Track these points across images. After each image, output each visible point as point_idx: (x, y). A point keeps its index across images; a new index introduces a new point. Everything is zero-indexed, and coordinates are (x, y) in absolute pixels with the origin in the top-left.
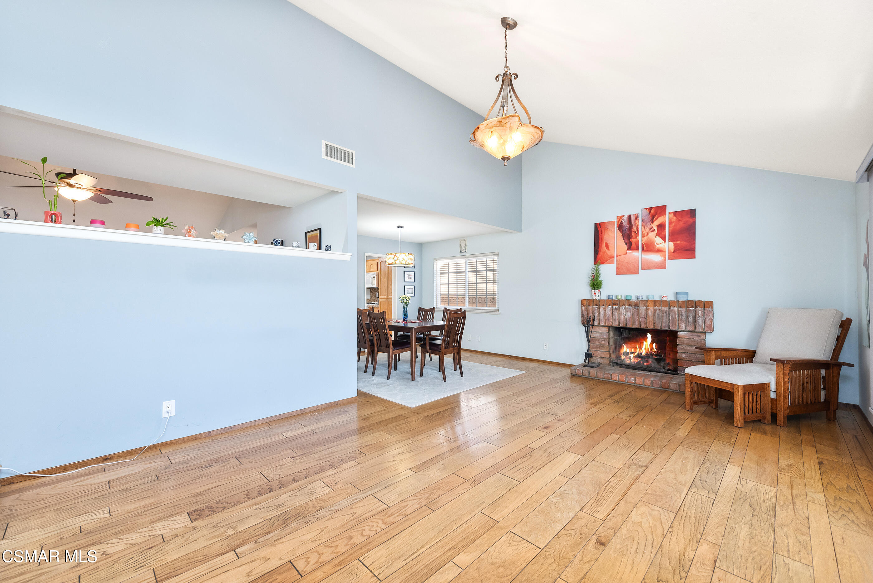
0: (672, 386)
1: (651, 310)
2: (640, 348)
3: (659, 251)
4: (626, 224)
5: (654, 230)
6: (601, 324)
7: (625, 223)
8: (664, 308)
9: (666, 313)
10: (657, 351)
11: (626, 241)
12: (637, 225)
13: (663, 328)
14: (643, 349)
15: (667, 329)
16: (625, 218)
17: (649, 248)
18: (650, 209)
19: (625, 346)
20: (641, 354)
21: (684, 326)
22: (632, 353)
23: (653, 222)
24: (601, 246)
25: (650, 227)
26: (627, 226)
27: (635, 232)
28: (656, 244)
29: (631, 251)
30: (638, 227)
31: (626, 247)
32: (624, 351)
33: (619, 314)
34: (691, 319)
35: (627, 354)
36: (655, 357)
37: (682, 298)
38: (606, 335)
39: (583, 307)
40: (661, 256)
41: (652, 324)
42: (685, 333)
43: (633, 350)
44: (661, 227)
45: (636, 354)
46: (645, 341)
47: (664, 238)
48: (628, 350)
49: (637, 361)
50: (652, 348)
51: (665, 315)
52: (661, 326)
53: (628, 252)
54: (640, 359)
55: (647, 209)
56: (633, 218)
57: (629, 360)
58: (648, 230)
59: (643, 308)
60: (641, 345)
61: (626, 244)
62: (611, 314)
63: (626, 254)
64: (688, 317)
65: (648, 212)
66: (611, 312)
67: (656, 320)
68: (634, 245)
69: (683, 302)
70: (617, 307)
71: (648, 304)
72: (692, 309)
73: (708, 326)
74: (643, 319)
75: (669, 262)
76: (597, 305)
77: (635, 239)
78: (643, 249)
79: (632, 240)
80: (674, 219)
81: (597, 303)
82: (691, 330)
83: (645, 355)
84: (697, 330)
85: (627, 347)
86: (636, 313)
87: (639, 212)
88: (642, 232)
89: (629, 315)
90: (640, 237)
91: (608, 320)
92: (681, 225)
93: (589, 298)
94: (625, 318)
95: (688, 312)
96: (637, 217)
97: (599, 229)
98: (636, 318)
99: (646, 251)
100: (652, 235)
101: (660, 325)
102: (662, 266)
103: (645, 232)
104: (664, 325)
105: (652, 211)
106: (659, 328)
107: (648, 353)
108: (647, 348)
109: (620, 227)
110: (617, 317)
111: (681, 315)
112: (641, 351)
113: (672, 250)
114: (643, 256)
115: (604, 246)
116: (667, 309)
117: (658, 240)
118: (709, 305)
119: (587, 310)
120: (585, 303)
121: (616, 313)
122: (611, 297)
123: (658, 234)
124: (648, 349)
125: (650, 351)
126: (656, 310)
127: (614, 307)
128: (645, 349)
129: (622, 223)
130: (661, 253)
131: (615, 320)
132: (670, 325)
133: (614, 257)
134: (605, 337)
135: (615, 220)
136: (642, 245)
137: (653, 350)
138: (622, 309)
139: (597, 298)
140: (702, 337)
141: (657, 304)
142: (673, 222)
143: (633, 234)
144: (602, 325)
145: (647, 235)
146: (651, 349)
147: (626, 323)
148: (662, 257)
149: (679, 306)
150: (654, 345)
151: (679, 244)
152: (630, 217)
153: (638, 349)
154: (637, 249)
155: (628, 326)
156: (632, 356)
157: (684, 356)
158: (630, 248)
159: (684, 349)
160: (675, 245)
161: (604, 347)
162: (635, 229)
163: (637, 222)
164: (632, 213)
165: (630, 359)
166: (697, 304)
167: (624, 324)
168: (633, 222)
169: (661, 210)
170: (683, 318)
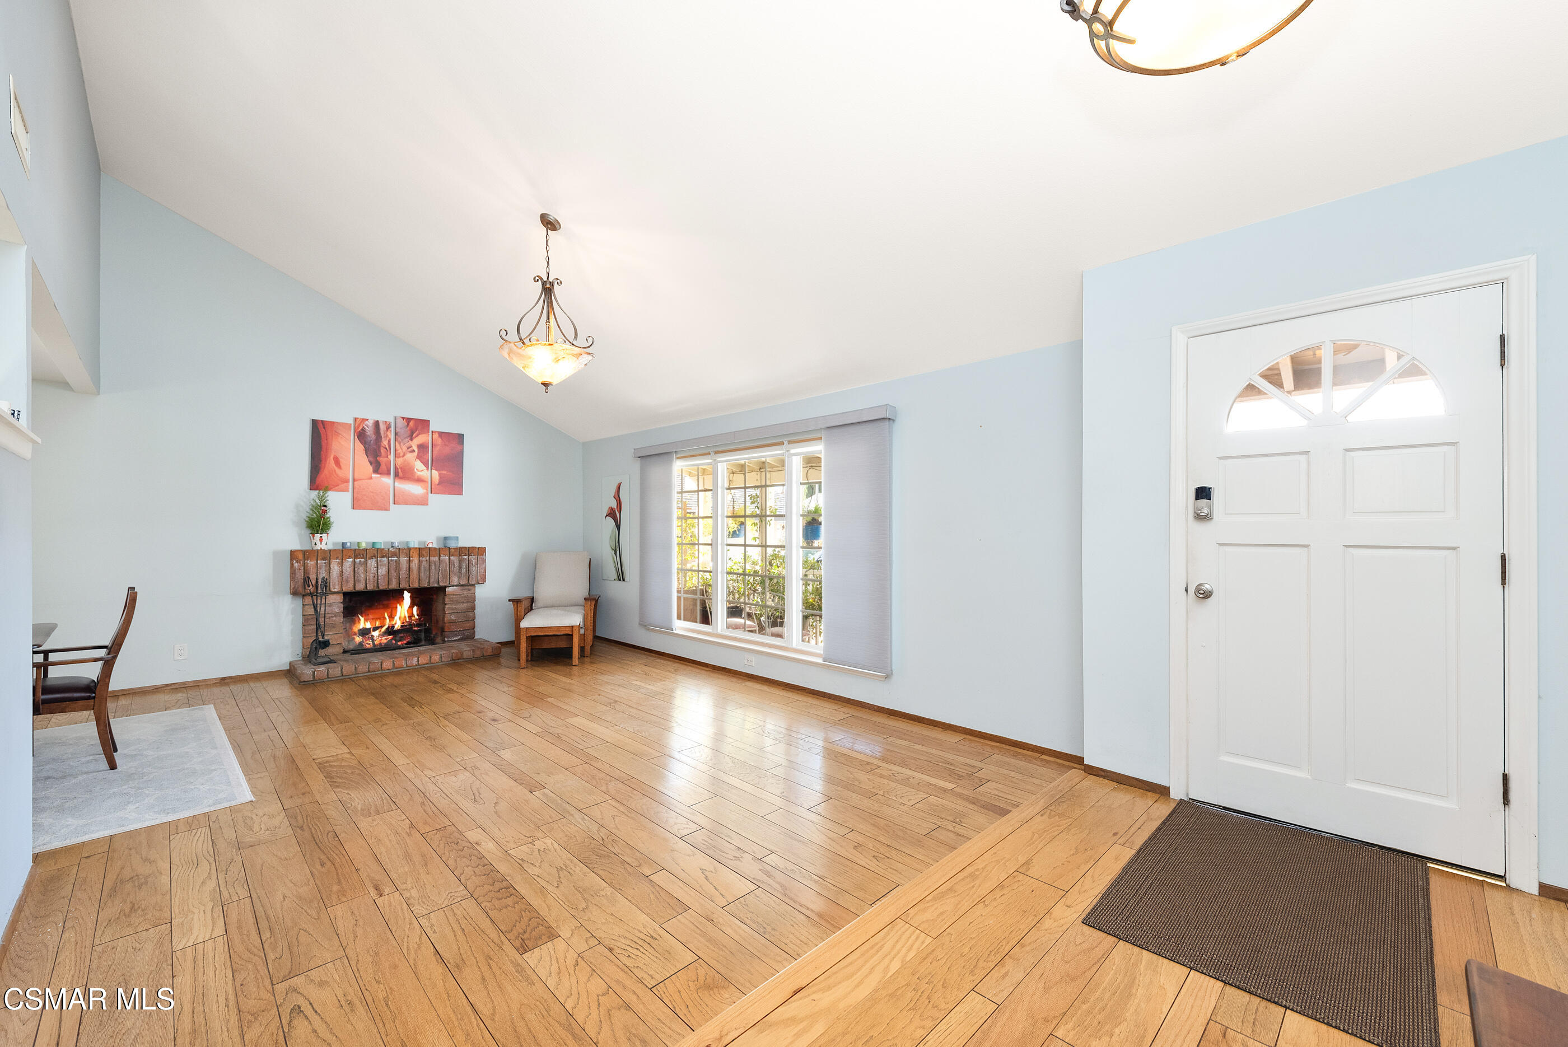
0: (465, 655)
1: (415, 561)
2: (392, 618)
3: (419, 480)
4: (372, 432)
5: (414, 451)
6: (333, 590)
7: (370, 431)
8: (432, 558)
9: (435, 564)
10: (420, 619)
11: (371, 459)
12: (388, 439)
13: (431, 585)
14: (397, 618)
15: (436, 585)
16: (370, 423)
17: (404, 474)
18: (408, 420)
19: (362, 619)
20: (393, 627)
21: (457, 579)
22: (375, 629)
23: (412, 440)
24: (326, 461)
25: (407, 445)
26: (373, 437)
27: (387, 449)
28: (416, 470)
29: (379, 476)
30: (389, 441)
31: (370, 469)
32: (361, 627)
33: (366, 571)
34: (463, 570)
35: (365, 632)
36: (416, 629)
37: (452, 545)
38: (339, 607)
39: (296, 565)
40: (422, 487)
41: (417, 582)
42: (455, 587)
43: (378, 624)
44: (422, 447)
45: (384, 629)
46: (400, 605)
47: (426, 464)
48: (368, 625)
49: (385, 641)
50: (410, 615)
51: (433, 567)
52: (429, 582)
53: (374, 475)
54: (390, 637)
55: (403, 418)
56: (382, 427)
57: (370, 642)
58: (405, 448)
59: (404, 560)
60: (393, 611)
61: (371, 463)
62: (352, 573)
63: (371, 478)
64: (460, 567)
65: (405, 423)
66: (352, 568)
67: (422, 575)
68: (383, 467)
69: (456, 549)
70: (362, 560)
71: (411, 553)
72: (466, 557)
73: (482, 576)
74: (403, 575)
75: (433, 498)
76: (323, 559)
77: (386, 459)
78: (396, 475)
79: (381, 459)
80: (439, 441)
81: (327, 555)
82: (464, 583)
83: (399, 628)
84: (470, 583)
85: (366, 620)
86: (393, 567)
87: (391, 420)
88: (396, 450)
89: (383, 571)
90: (392, 457)
91: (347, 581)
92: (447, 450)
93: (307, 547)
94: (377, 576)
95: (460, 561)
96: (388, 427)
97: (322, 431)
98: (393, 574)
99: (401, 478)
100: (411, 457)
101: (427, 581)
102: (423, 502)
103: (400, 451)
104: (432, 580)
105: (411, 423)
106: (426, 585)
107: (406, 624)
108: (403, 616)
109: (361, 435)
110: (362, 575)
111: (453, 567)
112: (394, 623)
113: (437, 483)
114: (397, 484)
115: (331, 462)
116: (436, 559)
117: (419, 465)
118: (481, 551)
119: (304, 569)
120: (300, 556)
121: (361, 570)
122: (349, 544)
123: (419, 457)
124: (405, 617)
125: (408, 620)
126: (422, 561)
127: (357, 561)
128: (400, 618)
129: (363, 429)
130: (422, 484)
131: (359, 581)
132: (440, 580)
133: (347, 481)
134: (337, 610)
135: (351, 422)
136: (396, 468)
137: (413, 618)
138: (372, 563)
139: (324, 547)
140: (472, 591)
141: (424, 553)
142: (439, 445)
143: (383, 451)
144: (336, 590)
145: (403, 456)
146: (410, 617)
147: (378, 584)
148: (423, 489)
149: (451, 554)
150: (415, 609)
151: (444, 474)
152: (377, 424)
153: (388, 620)
154: (389, 473)
155: (381, 588)
156: (376, 634)
157: (453, 617)
158: (376, 470)
159: (454, 609)
160: (440, 475)
161: (334, 627)
162: (385, 443)
163: (388, 433)
164: (381, 418)
165: (373, 640)
166: (469, 551)
167: (374, 586)
168: (382, 432)
169: (423, 424)
170: (455, 569)
